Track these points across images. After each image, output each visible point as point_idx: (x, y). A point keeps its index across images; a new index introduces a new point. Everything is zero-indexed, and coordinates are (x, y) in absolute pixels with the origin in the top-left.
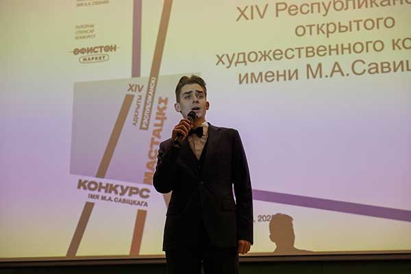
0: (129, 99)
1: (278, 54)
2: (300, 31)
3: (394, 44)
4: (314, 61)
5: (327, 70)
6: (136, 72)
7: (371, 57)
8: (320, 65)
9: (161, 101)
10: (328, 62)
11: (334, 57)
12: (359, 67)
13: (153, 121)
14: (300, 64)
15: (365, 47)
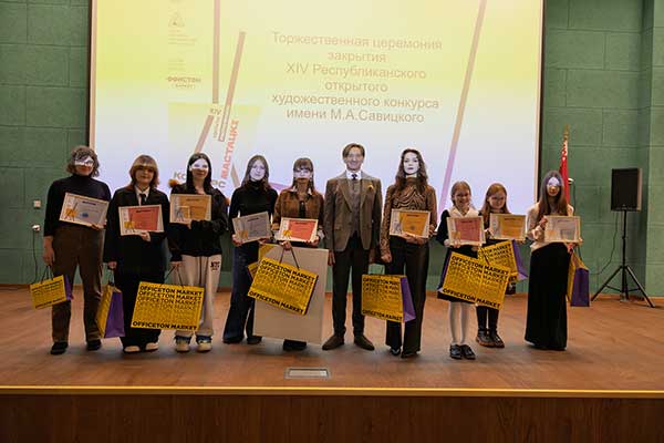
0: (210, 119)
1: (313, 100)
2: (328, 86)
3: (386, 102)
4: (337, 107)
5: (344, 115)
6: (215, 100)
7: (370, 109)
8: (339, 111)
9: (233, 122)
10: (345, 109)
11: (349, 106)
12: (364, 115)
13: (228, 136)
14: (328, 107)
15: (368, 102)
